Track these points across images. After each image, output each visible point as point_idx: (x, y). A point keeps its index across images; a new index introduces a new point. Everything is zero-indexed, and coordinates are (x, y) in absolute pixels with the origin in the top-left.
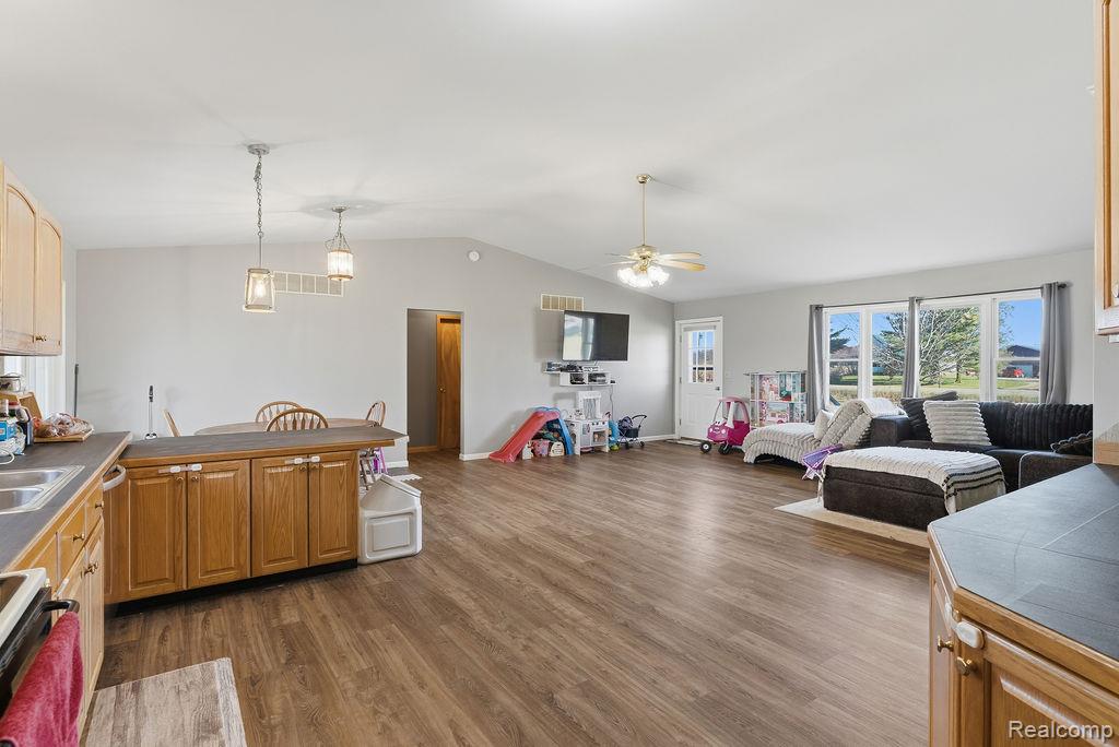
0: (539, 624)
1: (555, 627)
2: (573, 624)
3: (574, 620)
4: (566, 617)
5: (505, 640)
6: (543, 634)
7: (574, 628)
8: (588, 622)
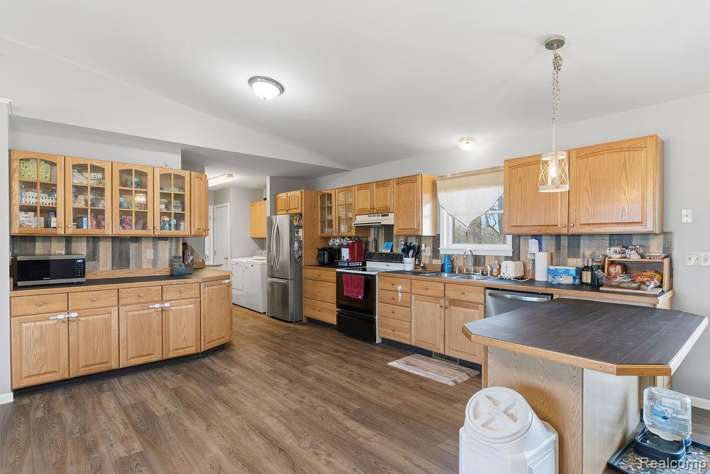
0: (296, 412)
1: (285, 410)
2: (273, 413)
3: (272, 415)
4: (277, 418)
5: (317, 402)
6: (294, 406)
7: (273, 410)
8: (262, 414)
